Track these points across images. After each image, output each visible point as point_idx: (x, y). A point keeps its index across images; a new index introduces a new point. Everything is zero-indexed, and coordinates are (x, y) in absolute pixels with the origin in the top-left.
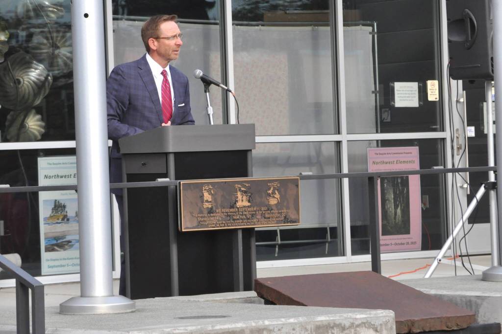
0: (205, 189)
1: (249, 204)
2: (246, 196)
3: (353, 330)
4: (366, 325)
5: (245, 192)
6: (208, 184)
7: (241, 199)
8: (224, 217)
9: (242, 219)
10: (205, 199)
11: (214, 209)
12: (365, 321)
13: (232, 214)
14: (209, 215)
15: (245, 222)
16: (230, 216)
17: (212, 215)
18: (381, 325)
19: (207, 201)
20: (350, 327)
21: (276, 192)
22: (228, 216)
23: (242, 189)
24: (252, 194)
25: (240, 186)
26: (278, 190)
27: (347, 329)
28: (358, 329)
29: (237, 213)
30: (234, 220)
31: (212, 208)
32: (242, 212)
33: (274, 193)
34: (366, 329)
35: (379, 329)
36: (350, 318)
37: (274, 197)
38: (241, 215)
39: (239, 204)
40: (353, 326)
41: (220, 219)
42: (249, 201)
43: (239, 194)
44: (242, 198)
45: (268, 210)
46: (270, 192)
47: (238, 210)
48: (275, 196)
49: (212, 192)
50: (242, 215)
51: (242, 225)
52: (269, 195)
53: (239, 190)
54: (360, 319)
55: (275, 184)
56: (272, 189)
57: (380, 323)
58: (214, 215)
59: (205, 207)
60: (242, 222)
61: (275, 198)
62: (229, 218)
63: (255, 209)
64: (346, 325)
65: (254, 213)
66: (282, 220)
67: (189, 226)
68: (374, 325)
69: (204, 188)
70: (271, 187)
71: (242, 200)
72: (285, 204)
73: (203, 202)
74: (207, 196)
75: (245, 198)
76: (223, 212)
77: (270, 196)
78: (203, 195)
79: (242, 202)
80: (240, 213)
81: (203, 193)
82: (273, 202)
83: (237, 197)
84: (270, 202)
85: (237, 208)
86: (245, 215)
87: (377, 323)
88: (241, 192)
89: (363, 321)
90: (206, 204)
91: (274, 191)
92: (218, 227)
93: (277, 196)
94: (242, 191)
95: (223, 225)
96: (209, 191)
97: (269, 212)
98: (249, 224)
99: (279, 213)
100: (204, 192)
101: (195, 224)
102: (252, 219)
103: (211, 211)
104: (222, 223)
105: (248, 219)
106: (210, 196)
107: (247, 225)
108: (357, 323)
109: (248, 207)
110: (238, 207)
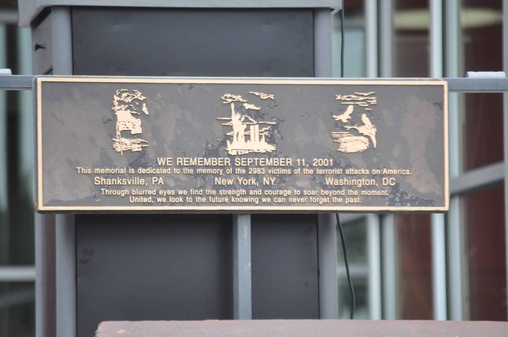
0: (121, 103)
1: (271, 148)
2: (261, 127)
5: (258, 115)
6: (131, 87)
7: (242, 133)
9: (243, 186)
10: (120, 127)
11: (151, 154)
13: (210, 170)
14: (132, 171)
15: (254, 196)
17: (141, 170)
19: (127, 134)
21: (365, 118)
22: (197, 175)
23: (247, 106)
24: (280, 121)
25: (238, 98)
26: (370, 114)
29: (229, 171)
30: (218, 187)
31: (143, 153)
32: (247, 168)
33: (355, 120)
37: (356, 133)
38: (240, 175)
39: (236, 146)
41: (172, 183)
42: (270, 140)
43: (237, 121)
45: (336, 165)
46: (344, 117)
47: (233, 162)
48: (361, 130)
49: (145, 109)
50: (247, 176)
51: (244, 204)
52: (340, 126)
53: (237, 109)
55: (360, 98)
56: (350, 109)
58: (150, 170)
59: (119, 148)
60: (244, 196)
61: (362, 134)
62: (199, 182)
63: (289, 161)
65: (289, 172)
66: (382, 196)
67: (63, 195)
69: (116, 98)
70: (346, 106)
71: (247, 137)
72: (396, 153)
73: (112, 135)
74: (125, 119)
75: (255, 130)
76: (180, 166)
77: (345, 130)
78: (115, 116)
80: (238, 170)
81: (114, 111)
82: (351, 144)
83: (231, 128)
84: (343, 145)
85: (229, 156)
86: (257, 176)
88: (242, 114)
90: (123, 140)
91: (358, 111)
92: (162, 204)
93: (368, 128)
95: (181, 200)
96: (134, 108)
97: (339, 171)
98: (269, 200)
99: (374, 176)
100: (117, 108)
101: (85, 192)
102: (280, 189)
103: (137, 160)
104: (176, 195)
105: (269, 187)
106: (138, 122)
107: (261, 203)
109: (268, 155)
110: (234, 153)
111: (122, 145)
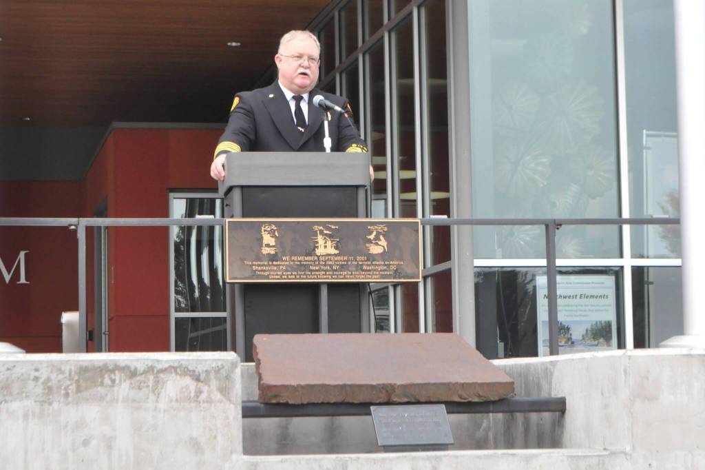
0: (265, 231)
1: (337, 252)
2: (332, 242)
3: (151, 377)
4: (178, 370)
5: (330, 236)
6: (270, 223)
7: (323, 245)
8: (295, 267)
9: (323, 270)
10: (265, 242)
11: (280, 255)
12: (176, 365)
13: (307, 263)
14: (270, 263)
15: (329, 275)
16: (305, 265)
17: (274, 263)
18: (207, 371)
19: (268, 245)
20: (145, 372)
21: (381, 237)
22: (301, 265)
23: (325, 232)
24: (341, 239)
25: (321, 228)
26: (384, 236)
27: (142, 374)
28: (161, 375)
29: (317, 263)
30: (312, 271)
31: (275, 255)
32: (325, 261)
33: (377, 238)
34: (178, 377)
35: (202, 377)
36: (148, 360)
37: (377, 244)
38: (322, 265)
39: (320, 251)
40: (153, 371)
41: (289, 269)
42: (336, 248)
43: (320, 239)
44: (326, 243)
45: (368, 260)
46: (372, 237)
47: (318, 259)
48: (380, 243)
49: (276, 234)
50: (325, 265)
51: (324, 279)
52: (370, 241)
53: (320, 233)
54: (167, 361)
55: (379, 228)
56: (375, 233)
57: (205, 369)
58: (278, 263)
59: (264, 252)
60: (324, 275)
61: (380, 245)
62: (303, 268)
63: (346, 258)
64: (139, 368)
65: (345, 263)
66: (390, 275)
67: (237, 274)
68: (194, 371)
69: (263, 228)
70: (373, 232)
71: (325, 247)
72: (397, 254)
73: (261, 246)
74: (268, 239)
75: (329, 243)
76: (294, 261)
77: (372, 243)
78: (262, 237)
79: (325, 248)
80: (321, 263)
81: (262, 235)
82: (375, 250)
83: (317, 242)
84: (371, 250)
85: (317, 256)
86: (331, 266)
87: (200, 369)
88: (323, 235)
89: (172, 364)
90: (267, 248)
91: (378, 234)
92: (285, 279)
93: (383, 242)
94: (326, 235)
95: (294, 277)
96: (272, 233)
97: (369, 263)
98: (336, 277)
99: (386, 265)
100: (263, 233)
101: (248, 274)
102: (342, 271)
103: (273, 258)
104: (292, 275)
105: (336, 270)
106: (274, 240)
107: (332, 278)
108: (160, 366)
109: (336, 255)
110: (319, 254)
111: (266, 251)
